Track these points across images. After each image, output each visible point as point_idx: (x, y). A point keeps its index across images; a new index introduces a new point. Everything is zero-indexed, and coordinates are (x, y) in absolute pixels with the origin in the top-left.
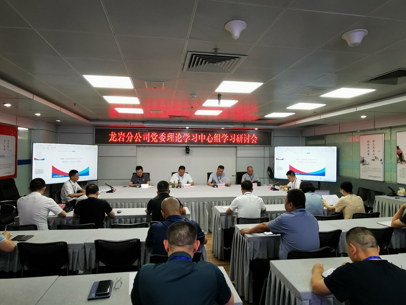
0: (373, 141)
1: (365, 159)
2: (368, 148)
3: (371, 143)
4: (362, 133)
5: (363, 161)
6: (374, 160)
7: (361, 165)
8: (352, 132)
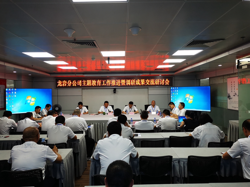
0: (234, 82)
1: (230, 95)
2: (232, 87)
3: (233, 83)
4: (229, 77)
5: (229, 97)
6: (234, 95)
7: (228, 99)
8: (223, 76)
